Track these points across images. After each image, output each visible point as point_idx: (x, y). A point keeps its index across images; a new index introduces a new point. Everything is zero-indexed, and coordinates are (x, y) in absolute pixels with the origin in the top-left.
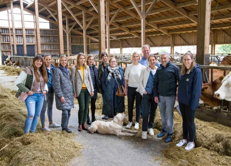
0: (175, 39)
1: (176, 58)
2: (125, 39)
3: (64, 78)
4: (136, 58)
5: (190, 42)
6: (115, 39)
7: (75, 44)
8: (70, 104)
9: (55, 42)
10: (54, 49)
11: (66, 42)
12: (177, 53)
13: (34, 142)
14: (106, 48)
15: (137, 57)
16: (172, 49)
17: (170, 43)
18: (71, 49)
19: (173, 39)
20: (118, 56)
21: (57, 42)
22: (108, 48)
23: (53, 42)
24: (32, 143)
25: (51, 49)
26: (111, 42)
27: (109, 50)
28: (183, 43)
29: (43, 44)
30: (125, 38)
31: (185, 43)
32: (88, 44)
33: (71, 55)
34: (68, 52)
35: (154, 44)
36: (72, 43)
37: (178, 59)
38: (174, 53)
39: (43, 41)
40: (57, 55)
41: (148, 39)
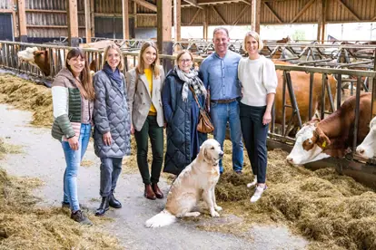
0: (328, 7)
1: (328, 51)
2: (215, 7)
3: (112, 92)
4: (252, 45)
5: (364, 14)
6: (192, 4)
7: (103, 15)
8: (122, 146)
9: (58, 9)
10: (55, 24)
11: (83, 10)
12: (332, 38)
13: (15, 233)
14: (173, 25)
15: (254, 42)
16: (321, 31)
17: (318, 16)
18: (93, 25)
19: (323, 6)
20: (198, 45)
21: (61, 9)
22: (175, 25)
23: (54, 9)
24: (11, 237)
25: (47, 24)
26: (183, 11)
27: (178, 31)
28: (347, 17)
29: (31, 12)
30: (215, 3)
31: (352, 15)
32: (131, 16)
33: (93, 40)
34: (87, 32)
35: (280, 19)
36: (95, 11)
37: (335, 54)
38: (326, 38)
39: (30, 6)
40: (63, 39)
41: (266, 6)
